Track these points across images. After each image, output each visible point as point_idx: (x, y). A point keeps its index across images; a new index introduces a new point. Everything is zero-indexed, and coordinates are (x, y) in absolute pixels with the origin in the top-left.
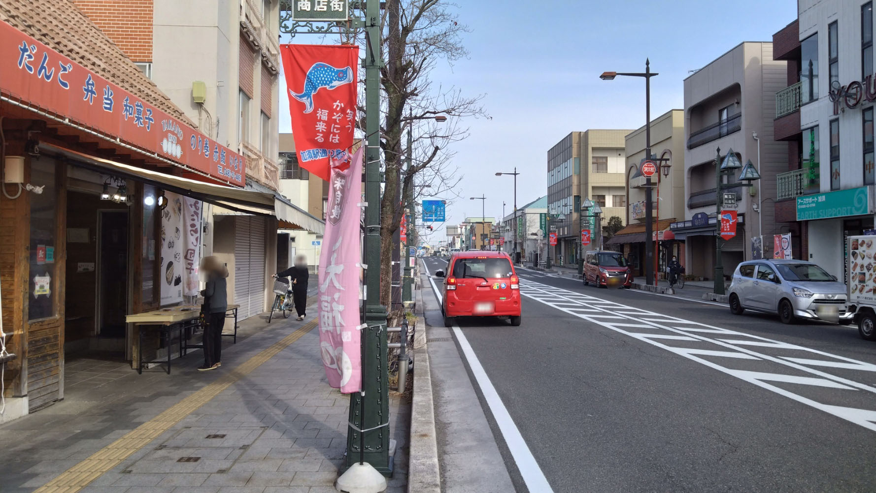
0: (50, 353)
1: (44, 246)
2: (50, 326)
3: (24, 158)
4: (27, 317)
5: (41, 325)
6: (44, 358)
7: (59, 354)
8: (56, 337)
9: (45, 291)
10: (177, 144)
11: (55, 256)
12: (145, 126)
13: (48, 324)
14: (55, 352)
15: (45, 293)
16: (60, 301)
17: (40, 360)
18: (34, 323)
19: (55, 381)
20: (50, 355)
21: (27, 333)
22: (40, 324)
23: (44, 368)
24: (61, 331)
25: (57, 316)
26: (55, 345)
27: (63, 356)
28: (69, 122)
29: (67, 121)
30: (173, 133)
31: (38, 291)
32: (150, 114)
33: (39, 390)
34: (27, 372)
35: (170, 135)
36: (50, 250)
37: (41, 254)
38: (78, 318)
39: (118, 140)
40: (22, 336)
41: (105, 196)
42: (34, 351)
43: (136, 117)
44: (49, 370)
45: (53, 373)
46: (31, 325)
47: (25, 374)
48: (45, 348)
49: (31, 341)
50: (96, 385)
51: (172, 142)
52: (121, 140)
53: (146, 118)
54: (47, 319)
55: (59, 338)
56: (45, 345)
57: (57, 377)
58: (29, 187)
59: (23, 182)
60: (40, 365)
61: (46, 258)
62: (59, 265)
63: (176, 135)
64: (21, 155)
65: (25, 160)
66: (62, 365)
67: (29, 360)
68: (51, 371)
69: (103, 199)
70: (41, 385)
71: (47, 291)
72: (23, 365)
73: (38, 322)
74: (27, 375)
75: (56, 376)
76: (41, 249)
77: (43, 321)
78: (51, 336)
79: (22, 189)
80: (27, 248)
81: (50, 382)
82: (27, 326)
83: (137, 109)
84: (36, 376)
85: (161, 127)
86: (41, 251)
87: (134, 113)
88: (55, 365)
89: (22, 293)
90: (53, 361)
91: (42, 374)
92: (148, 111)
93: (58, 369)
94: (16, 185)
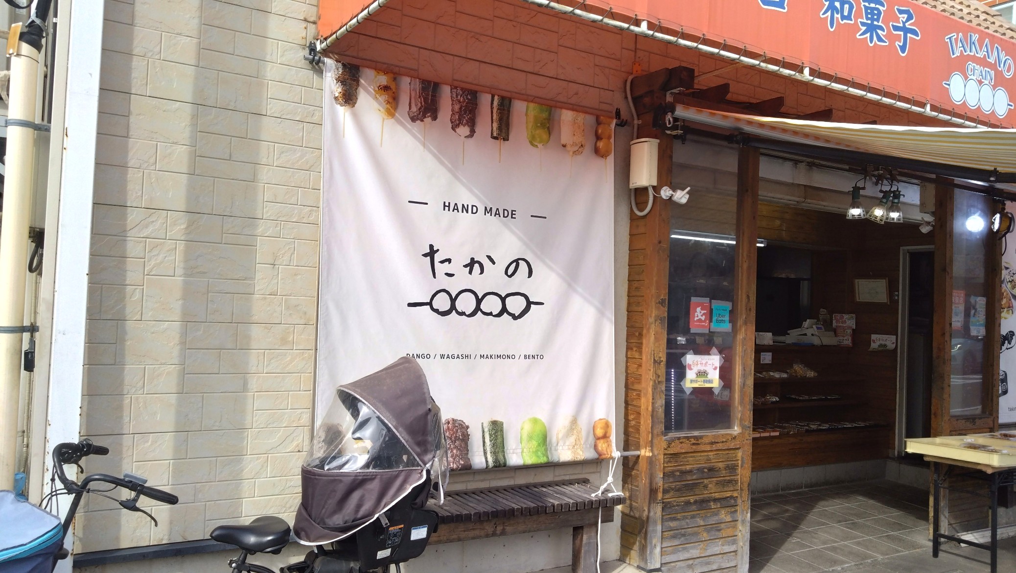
0: (717, 495)
1: (707, 300)
2: (714, 447)
3: (658, 141)
4: (662, 427)
5: (694, 444)
6: (703, 504)
7: (739, 501)
8: (732, 469)
9: (710, 381)
10: (994, 87)
11: (733, 320)
12: (892, 43)
13: (712, 443)
14: (728, 494)
15: (707, 385)
16: (742, 402)
17: (694, 507)
18: (679, 438)
19: (727, 549)
20: (715, 500)
21: (662, 457)
22: (693, 441)
23: (702, 523)
24: (743, 456)
25: (736, 430)
26: (730, 481)
27: (748, 504)
28: (649, 28)
29: (644, 28)
30: (983, 62)
31: (692, 381)
32: (910, 18)
33: (690, 562)
34: (659, 528)
35: (971, 65)
36: (722, 307)
37: (699, 314)
38: (862, 424)
39: (807, 71)
40: (651, 461)
41: (855, 212)
42: (679, 490)
43: (863, 24)
44: (716, 528)
45: (724, 533)
46: (670, 443)
47: (656, 530)
48: (706, 487)
49: (673, 472)
50: (835, 562)
51: (980, 82)
52: (813, 72)
53: (896, 28)
54: (709, 434)
55: (739, 470)
56: (706, 481)
57: (734, 542)
58: (665, 193)
59: (655, 184)
60: (693, 517)
61: (711, 321)
62: (740, 336)
63: (993, 66)
64: (655, 137)
65: (660, 145)
66: (743, 521)
67: (666, 506)
68: (720, 530)
69: (850, 217)
70: (695, 553)
71: (714, 380)
72: (652, 514)
73: (688, 438)
74: (659, 534)
75: (732, 539)
76: (698, 305)
77: (701, 437)
78: (721, 465)
79: (655, 197)
80: (662, 303)
81: (717, 549)
82: (662, 442)
83: (866, 8)
84: (684, 535)
85: (946, 49)
86: (699, 309)
87: (859, 15)
88: (729, 519)
89: (651, 383)
90: (723, 512)
91: (696, 534)
92: (901, 12)
93: (735, 527)
94: (645, 189)
